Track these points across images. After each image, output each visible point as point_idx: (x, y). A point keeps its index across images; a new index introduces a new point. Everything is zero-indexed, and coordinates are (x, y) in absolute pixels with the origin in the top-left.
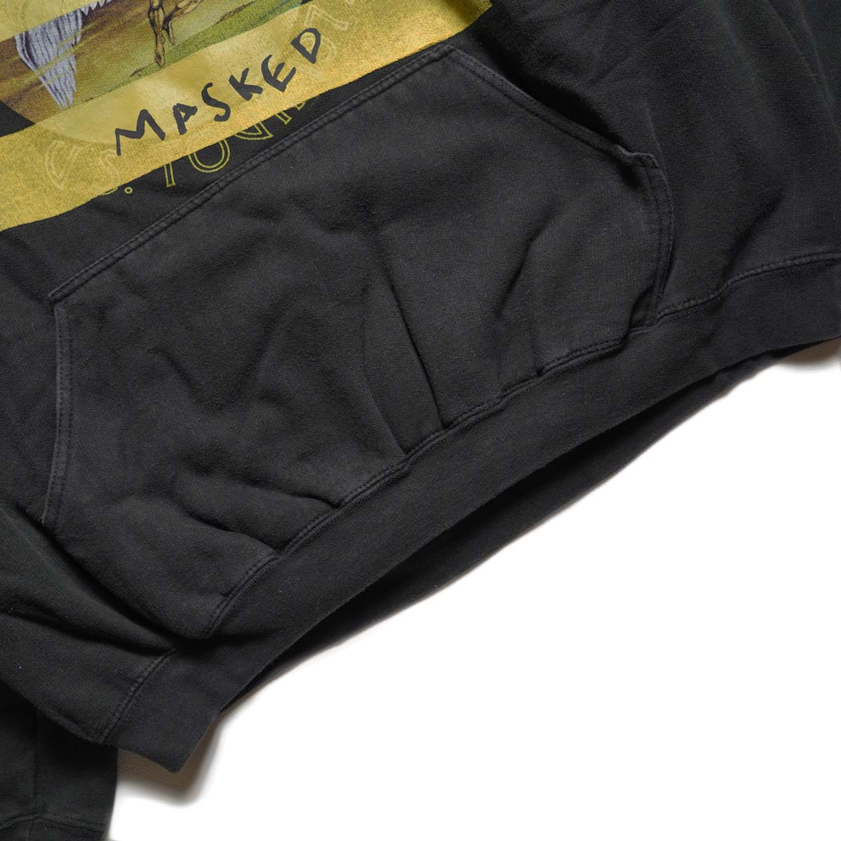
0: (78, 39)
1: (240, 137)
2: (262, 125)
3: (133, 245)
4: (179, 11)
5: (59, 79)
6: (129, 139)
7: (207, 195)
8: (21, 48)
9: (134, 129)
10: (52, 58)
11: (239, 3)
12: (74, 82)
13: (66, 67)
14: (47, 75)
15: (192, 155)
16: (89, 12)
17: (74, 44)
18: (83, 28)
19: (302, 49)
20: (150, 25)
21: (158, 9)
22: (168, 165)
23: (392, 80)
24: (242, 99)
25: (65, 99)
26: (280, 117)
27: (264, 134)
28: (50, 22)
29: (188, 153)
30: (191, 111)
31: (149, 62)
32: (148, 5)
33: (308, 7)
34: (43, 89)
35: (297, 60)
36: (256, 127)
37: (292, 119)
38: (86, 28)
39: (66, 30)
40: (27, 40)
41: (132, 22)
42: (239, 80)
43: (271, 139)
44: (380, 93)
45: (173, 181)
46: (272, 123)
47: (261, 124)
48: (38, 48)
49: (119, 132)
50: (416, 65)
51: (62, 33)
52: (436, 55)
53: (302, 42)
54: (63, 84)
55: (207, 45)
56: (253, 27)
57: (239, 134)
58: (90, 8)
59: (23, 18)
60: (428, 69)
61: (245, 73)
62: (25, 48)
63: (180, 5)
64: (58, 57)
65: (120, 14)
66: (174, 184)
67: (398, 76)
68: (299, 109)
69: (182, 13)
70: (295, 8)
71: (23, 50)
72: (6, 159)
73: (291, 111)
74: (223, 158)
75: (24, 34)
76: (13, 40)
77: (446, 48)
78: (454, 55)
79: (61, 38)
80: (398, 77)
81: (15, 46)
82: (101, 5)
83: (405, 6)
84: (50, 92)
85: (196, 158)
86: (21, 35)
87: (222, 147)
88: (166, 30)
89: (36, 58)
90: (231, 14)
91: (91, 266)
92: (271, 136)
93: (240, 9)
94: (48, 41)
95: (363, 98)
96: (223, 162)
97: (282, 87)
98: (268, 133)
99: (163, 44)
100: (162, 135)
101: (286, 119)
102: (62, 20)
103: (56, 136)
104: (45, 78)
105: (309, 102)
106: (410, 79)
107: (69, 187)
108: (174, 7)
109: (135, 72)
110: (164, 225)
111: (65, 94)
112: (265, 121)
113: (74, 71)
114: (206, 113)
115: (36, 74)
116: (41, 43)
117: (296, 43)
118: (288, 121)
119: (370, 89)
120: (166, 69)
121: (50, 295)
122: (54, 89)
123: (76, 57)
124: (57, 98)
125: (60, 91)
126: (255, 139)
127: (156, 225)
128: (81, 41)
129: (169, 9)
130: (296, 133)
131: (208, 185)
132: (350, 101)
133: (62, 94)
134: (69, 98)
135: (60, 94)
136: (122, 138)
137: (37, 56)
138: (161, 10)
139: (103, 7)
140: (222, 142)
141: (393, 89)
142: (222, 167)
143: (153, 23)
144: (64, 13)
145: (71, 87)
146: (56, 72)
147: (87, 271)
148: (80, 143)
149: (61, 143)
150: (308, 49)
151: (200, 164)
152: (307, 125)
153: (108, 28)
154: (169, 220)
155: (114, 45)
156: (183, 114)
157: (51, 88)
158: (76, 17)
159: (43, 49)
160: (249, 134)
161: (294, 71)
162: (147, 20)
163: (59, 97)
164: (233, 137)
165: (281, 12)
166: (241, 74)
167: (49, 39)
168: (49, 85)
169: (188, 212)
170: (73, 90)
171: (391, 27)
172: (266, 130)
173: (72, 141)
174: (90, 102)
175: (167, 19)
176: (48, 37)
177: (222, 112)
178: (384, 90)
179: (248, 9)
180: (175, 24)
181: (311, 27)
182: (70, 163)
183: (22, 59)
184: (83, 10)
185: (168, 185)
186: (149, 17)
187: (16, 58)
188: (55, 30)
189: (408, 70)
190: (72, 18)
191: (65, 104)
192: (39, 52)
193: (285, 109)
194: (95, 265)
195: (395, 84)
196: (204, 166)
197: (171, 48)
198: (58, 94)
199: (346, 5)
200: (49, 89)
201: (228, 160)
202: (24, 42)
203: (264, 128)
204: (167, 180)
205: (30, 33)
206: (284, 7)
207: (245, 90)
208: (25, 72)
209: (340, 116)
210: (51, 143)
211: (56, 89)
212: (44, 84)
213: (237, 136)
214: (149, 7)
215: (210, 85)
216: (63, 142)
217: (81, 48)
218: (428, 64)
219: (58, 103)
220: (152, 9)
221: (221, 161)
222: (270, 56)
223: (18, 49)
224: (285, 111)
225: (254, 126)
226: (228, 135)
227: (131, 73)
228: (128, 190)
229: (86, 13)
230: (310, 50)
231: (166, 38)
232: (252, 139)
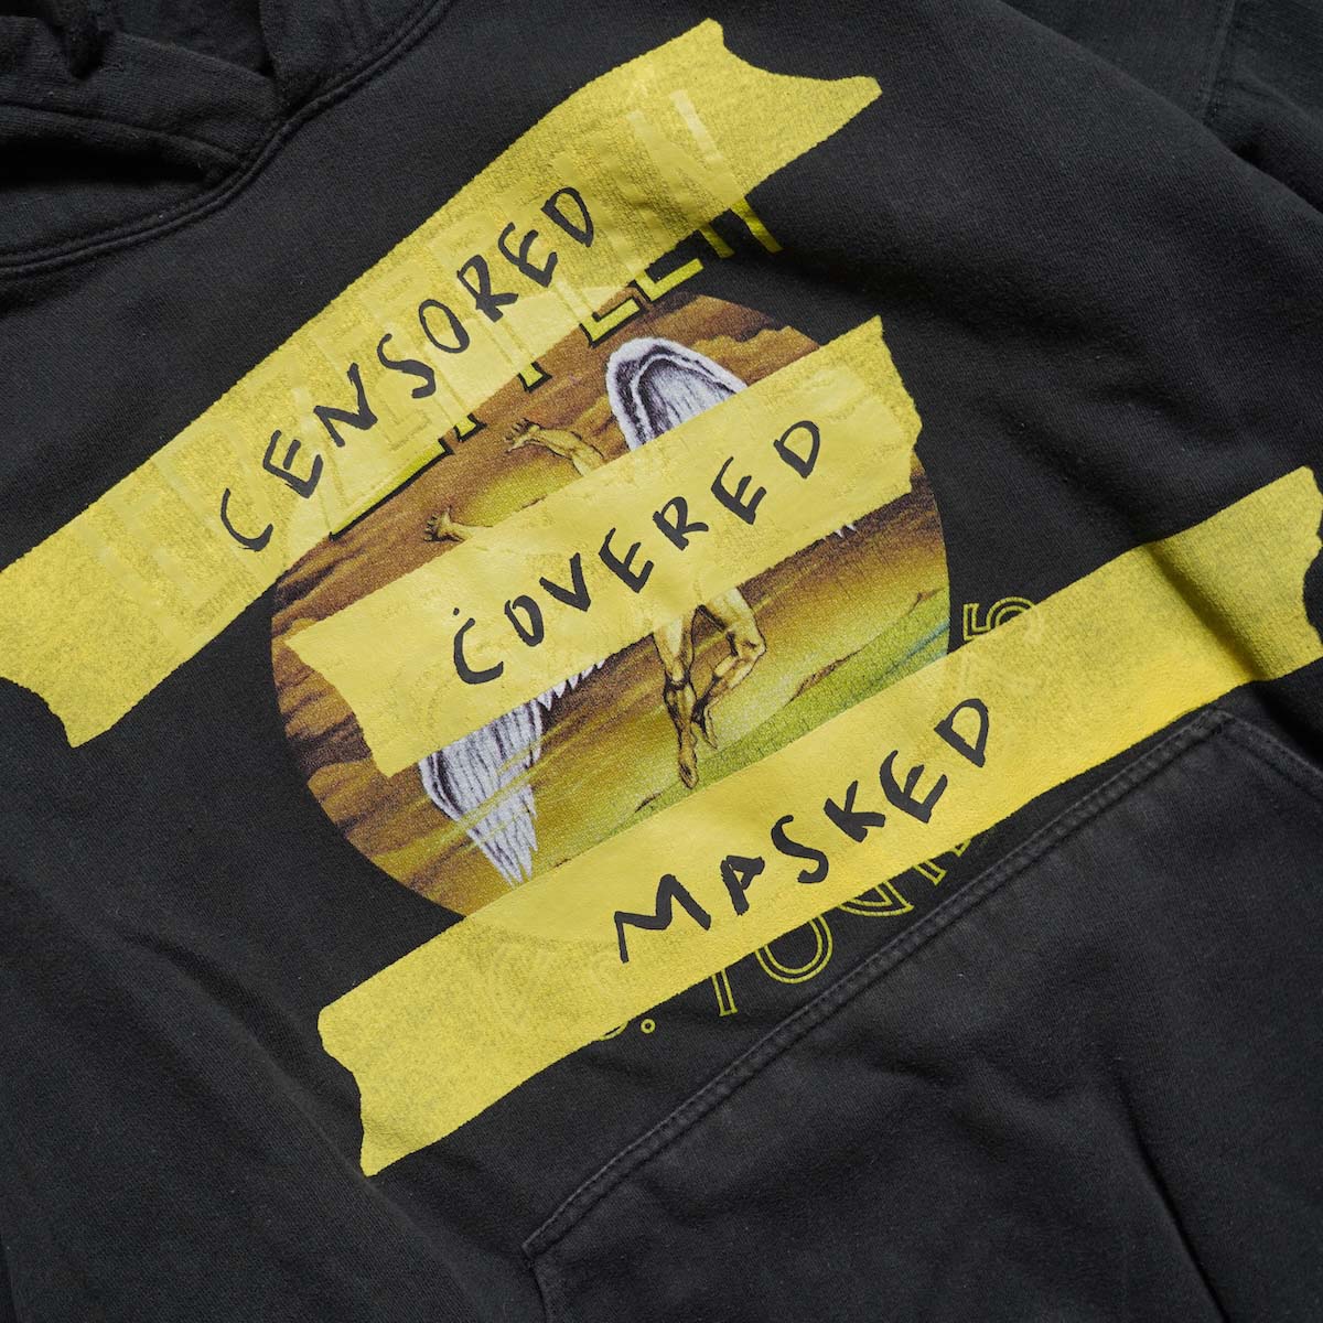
0: (537, 755)
1: (848, 909)
2: (891, 888)
3: (669, 1134)
4: (719, 684)
5: (504, 830)
6: (642, 931)
7: (797, 1028)
8: (431, 783)
9: (652, 912)
10: (490, 793)
11: (828, 657)
12: (533, 834)
13: (518, 808)
14: (482, 827)
15: (762, 951)
16: (553, 703)
17: (528, 764)
18: (544, 734)
19: (957, 742)
20: (668, 715)
21: (682, 688)
22: (719, 975)
23: (1124, 786)
24: (849, 839)
25: (516, 866)
26: (922, 871)
27: (897, 905)
28: (482, 730)
29: (754, 948)
30: (754, 867)
31: (669, 782)
32: (660, 681)
33: (959, 659)
34: (477, 851)
35: (947, 760)
36: (877, 889)
37: (947, 874)
38: (549, 734)
39: (513, 740)
40: (441, 766)
41: (632, 714)
42: (842, 806)
43: (908, 913)
44: (1102, 811)
45: (732, 1005)
46: (908, 882)
47: (889, 885)
48: (461, 777)
49: (621, 918)
50: (1166, 755)
51: (506, 746)
52: (1200, 733)
53: (955, 727)
54: (512, 840)
55: (778, 746)
56: (859, 701)
57: (847, 904)
58: (554, 695)
59: (431, 726)
60: (1190, 761)
61: (852, 791)
62: (438, 782)
63: (720, 671)
64: (500, 791)
65: (609, 700)
66: (734, 1010)
67: (1134, 777)
68: (959, 853)
69: (726, 687)
70: (938, 662)
71: (435, 785)
72: (422, 996)
73: (944, 860)
74: (820, 950)
75: (434, 756)
76: (416, 769)
77: (1217, 718)
78: (1234, 730)
79: (504, 756)
80: (1134, 780)
81: (420, 779)
82: (574, 684)
83: (1137, 644)
84: (489, 856)
85: (770, 955)
86: (430, 759)
87: (816, 930)
88: (698, 722)
89: (458, 797)
90: (816, 679)
91: (594, 1178)
92: (909, 907)
93: (831, 668)
94: (480, 764)
95: (1075, 823)
96: (821, 960)
97: (922, 812)
98: (903, 902)
99: (693, 746)
100: (704, 920)
101: (936, 875)
102: (504, 723)
103: (504, 937)
104: (477, 832)
105: (976, 840)
106: (1159, 784)
107: (535, 1028)
108: (711, 676)
109: (644, 803)
110: (723, 1090)
111: (516, 856)
112: (894, 878)
113: (531, 815)
114: (781, 869)
115: (461, 826)
116: (467, 768)
117: (945, 729)
118: (940, 877)
119: (1084, 803)
120: (700, 792)
121: (525, 1246)
122: (495, 849)
123: (533, 789)
124: (502, 866)
125: (508, 853)
126: (880, 914)
127: (708, 1091)
128: (541, 758)
129: (702, 682)
130: (953, 897)
131: (798, 1008)
132: (1050, 830)
133: (512, 856)
134: (524, 864)
135: (507, 858)
136: (628, 928)
137: (462, 793)
138: (688, 688)
139: (577, 690)
140: (816, 921)
141: (1128, 803)
142: (819, 969)
143: (673, 712)
144: (508, 709)
145: (528, 843)
146: (498, 819)
147: (587, 1189)
148: (551, 945)
149: (515, 948)
150: (968, 741)
151: (780, 967)
152: (974, 881)
153: (589, 727)
154: (732, 1080)
155: (603, 757)
156: (739, 875)
157: (489, 848)
158: (531, 714)
159: (471, 778)
160: (867, 903)
161: (943, 782)
162: (663, 707)
163: (506, 863)
164: (836, 910)
165: (911, 671)
166: (845, 793)
167: (482, 761)
168: (486, 844)
169: (767, 1064)
170: (531, 849)
171: (1115, 686)
172: (899, 897)
173: (534, 941)
174: (565, 867)
175: (701, 705)
176: (479, 756)
177: (812, 866)
178: (1111, 805)
179: (846, 666)
180: (717, 712)
181: (972, 697)
182: (534, 983)
183: (433, 802)
184: (542, 700)
185: (723, 1013)
186: (666, 701)
187: (423, 802)
188: (492, 744)
189: (1152, 765)
190: (523, 718)
191: (517, 876)
192: (464, 785)
193: (933, 856)
194: (602, 1176)
195: (1129, 792)
196: (786, 970)
197: (710, 755)
198: (503, 858)
199: (1027, 645)
200: (485, 851)
201: (829, 954)
202: (436, 770)
203: (894, 892)
204: (721, 1004)
205: (446, 753)
206: (915, 659)
207: (855, 824)
208: (440, 825)
209: (1036, 861)
210: (496, 949)
211: (500, 850)
212: (478, 842)
213: (844, 908)
214: (663, 683)
215: (789, 819)
216: (518, 947)
217: (544, 771)
218: (1187, 750)
219: (505, 874)
220: (669, 687)
221: (818, 957)
222: (895, 753)
223: (425, 785)
224: (932, 861)
225: (874, 890)
226: (826, 909)
227: (637, 805)
228: (648, 1026)
229: (549, 706)
230: (972, 741)
231: (700, 738)
232: (873, 914)
